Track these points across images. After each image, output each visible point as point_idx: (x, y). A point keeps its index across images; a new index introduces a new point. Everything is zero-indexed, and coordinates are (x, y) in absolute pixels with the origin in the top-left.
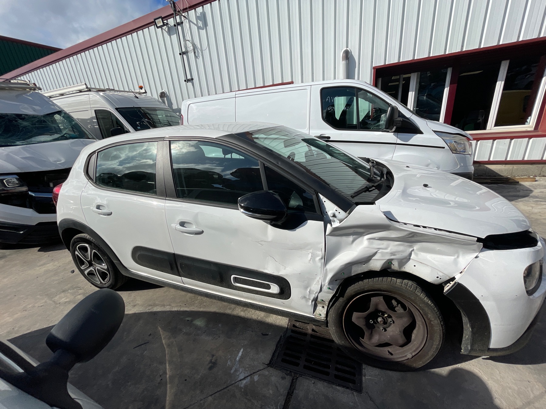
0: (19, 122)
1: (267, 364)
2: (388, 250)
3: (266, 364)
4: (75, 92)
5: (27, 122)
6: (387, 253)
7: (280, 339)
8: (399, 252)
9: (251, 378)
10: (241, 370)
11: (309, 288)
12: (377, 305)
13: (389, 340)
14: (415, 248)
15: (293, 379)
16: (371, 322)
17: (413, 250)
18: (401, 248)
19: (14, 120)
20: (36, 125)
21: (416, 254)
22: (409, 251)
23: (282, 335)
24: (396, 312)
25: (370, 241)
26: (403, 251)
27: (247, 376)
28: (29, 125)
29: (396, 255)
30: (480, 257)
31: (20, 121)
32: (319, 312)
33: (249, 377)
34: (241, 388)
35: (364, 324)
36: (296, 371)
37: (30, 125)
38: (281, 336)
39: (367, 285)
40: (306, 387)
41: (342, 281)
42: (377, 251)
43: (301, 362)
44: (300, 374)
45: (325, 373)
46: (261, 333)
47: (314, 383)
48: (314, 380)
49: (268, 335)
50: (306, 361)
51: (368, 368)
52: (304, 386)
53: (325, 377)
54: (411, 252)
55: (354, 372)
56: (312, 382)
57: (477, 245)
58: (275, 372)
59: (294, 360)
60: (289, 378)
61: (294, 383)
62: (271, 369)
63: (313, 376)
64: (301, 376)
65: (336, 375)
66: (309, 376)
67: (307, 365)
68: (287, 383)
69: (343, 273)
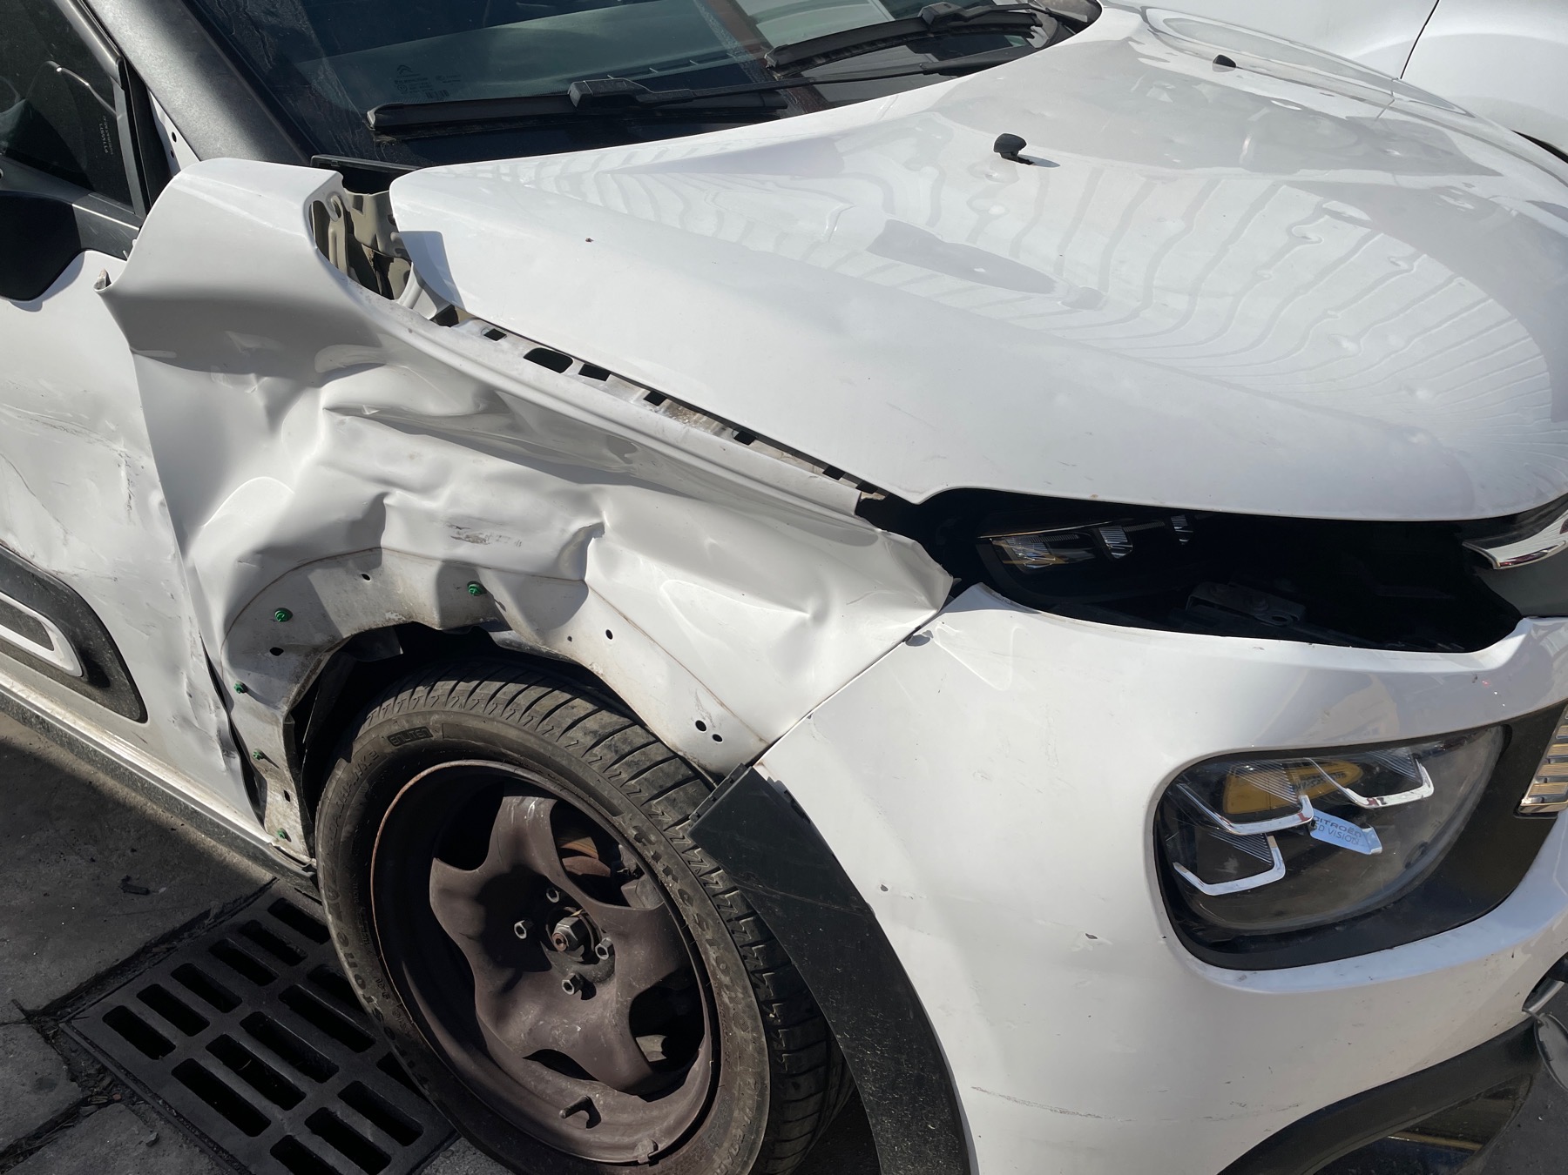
1: (28, 1007)
2: (436, 504)
3: (23, 1010)
6: (430, 516)
7: (188, 927)
8: (501, 524)
11: (185, 675)
12: (518, 841)
13: (573, 1046)
14: (607, 519)
15: (85, 1102)
16: (520, 931)
17: (597, 530)
18: (518, 503)
21: (610, 562)
22: (563, 531)
23: (214, 912)
24: (627, 904)
25: (342, 422)
26: (524, 526)
29: (483, 541)
30: (936, 641)
32: (279, 823)
35: (471, 932)
36: (136, 1080)
38: (206, 914)
39: (436, 712)
40: (105, 1150)
41: (320, 662)
42: (382, 496)
43: (187, 1047)
44: (134, 1093)
45: (252, 1123)
46: (124, 876)
47: (156, 1141)
48: (167, 1132)
49: (147, 892)
50: (211, 1048)
51: (470, 1157)
52: (103, 1142)
53: (233, 1138)
54: (580, 538)
55: (389, 1152)
56: (153, 1137)
57: (887, 549)
58: (29, 1050)
59: (164, 1028)
60: (68, 1092)
61: (68, 1118)
62: (26, 1034)
63: (179, 1115)
64: (132, 1100)
65: (289, 1141)
66: (162, 1110)
67: (202, 1063)
68: (41, 1109)
69: (284, 611)
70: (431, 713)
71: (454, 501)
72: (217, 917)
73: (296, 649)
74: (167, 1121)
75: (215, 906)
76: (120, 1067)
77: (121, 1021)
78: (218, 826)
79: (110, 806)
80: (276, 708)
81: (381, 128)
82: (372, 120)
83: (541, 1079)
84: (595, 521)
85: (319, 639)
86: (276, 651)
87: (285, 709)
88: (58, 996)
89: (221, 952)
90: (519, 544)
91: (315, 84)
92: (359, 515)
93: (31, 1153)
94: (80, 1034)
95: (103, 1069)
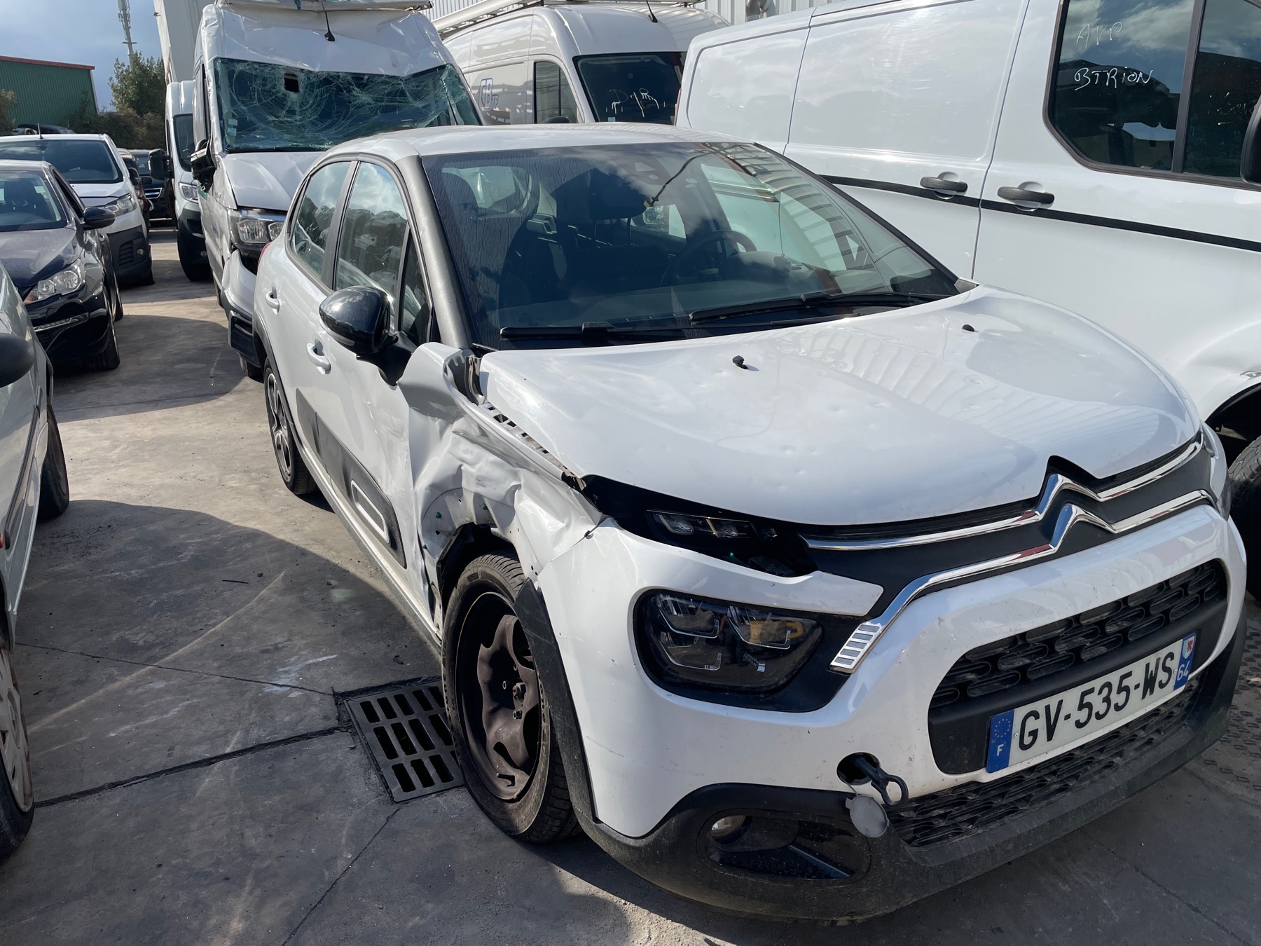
0: (354, 93)
1: (336, 691)
2: (475, 470)
3: (333, 691)
4: (511, 8)
5: (370, 92)
6: (474, 476)
7: (410, 681)
8: (491, 480)
9: (290, 690)
10: (293, 675)
11: (413, 543)
12: (503, 636)
14: (521, 482)
15: (337, 729)
16: (504, 685)
17: (518, 487)
18: (496, 472)
19: (345, 89)
20: (382, 101)
21: (521, 501)
22: (510, 485)
23: (423, 679)
25: (456, 438)
26: (497, 481)
27: (288, 686)
28: (371, 101)
29: (485, 486)
30: (593, 537)
31: (356, 91)
32: (438, 622)
33: (289, 688)
34: (262, 692)
36: (359, 728)
37: (373, 102)
38: (419, 679)
39: (481, 566)
40: (335, 745)
41: (451, 540)
42: (461, 466)
43: (384, 722)
44: (356, 732)
45: (391, 754)
46: (397, 655)
47: (354, 748)
48: (359, 747)
49: (402, 663)
50: (393, 725)
51: (464, 794)
52: (336, 743)
53: (381, 756)
54: (513, 489)
55: (435, 782)
56: (353, 746)
57: (571, 495)
58: (329, 705)
59: (380, 712)
60: (334, 723)
61: (330, 731)
62: (331, 700)
63: (368, 744)
64: (354, 734)
65: (401, 766)
66: (362, 740)
67: (386, 730)
68: (321, 725)
69: (439, 513)
70: (479, 566)
71: (479, 470)
72: (424, 681)
73: (444, 532)
74: (362, 744)
75: (425, 676)
76: (356, 721)
77: (367, 707)
78: (421, 622)
79: (407, 628)
80: (435, 558)
81: (504, 335)
82: (501, 332)
83: (501, 765)
84: (519, 483)
85: (450, 529)
86: (438, 533)
87: (437, 559)
88: (349, 690)
89: (418, 695)
90: (495, 489)
91: (490, 317)
92: (455, 473)
93: (310, 738)
94: (349, 706)
95: (350, 720)
